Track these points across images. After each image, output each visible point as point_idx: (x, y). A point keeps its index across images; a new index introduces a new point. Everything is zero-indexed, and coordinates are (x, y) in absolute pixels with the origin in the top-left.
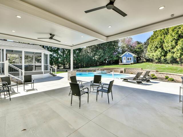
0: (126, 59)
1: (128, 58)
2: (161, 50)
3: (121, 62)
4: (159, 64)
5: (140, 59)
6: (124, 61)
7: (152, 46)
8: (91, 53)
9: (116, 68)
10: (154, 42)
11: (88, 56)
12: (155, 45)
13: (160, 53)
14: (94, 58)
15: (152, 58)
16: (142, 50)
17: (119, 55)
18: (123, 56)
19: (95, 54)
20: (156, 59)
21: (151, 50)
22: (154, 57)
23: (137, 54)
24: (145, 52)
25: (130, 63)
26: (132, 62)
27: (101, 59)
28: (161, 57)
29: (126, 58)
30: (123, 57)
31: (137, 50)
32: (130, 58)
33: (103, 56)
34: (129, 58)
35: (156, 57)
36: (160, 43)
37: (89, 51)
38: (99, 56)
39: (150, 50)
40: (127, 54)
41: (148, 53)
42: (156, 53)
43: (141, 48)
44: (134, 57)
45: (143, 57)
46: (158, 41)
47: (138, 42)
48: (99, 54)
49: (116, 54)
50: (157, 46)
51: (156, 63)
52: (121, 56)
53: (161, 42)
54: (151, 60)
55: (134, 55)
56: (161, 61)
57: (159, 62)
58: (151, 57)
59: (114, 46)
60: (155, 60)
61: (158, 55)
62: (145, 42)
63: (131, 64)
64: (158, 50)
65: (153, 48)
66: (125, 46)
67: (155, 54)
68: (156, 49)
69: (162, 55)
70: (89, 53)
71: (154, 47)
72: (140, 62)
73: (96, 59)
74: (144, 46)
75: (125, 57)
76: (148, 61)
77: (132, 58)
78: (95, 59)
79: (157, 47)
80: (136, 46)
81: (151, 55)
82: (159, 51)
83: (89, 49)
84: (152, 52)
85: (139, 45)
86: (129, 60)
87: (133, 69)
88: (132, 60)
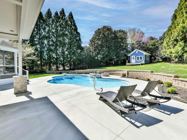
0: (136, 59)
1: (138, 58)
2: (183, 44)
3: (129, 62)
4: (180, 65)
5: (155, 59)
6: (133, 61)
7: (170, 39)
8: (94, 52)
9: (118, 70)
10: (172, 33)
11: (90, 55)
12: (174, 38)
13: (181, 48)
14: (96, 58)
15: (170, 56)
16: (157, 47)
17: (127, 53)
18: (131, 55)
19: (98, 53)
20: (176, 57)
21: (168, 46)
22: (172, 54)
23: (151, 52)
24: (160, 49)
25: (140, 64)
26: (143, 62)
27: (105, 59)
28: (183, 53)
30: (132, 56)
31: (151, 47)
32: (141, 57)
33: (107, 56)
35: (176, 54)
36: (181, 34)
37: (91, 50)
38: (103, 55)
39: (166, 45)
40: (137, 52)
41: (164, 50)
42: (175, 49)
43: (155, 45)
44: (146, 56)
45: (158, 56)
46: (178, 30)
47: (152, 38)
48: (103, 53)
49: (124, 53)
50: (178, 38)
51: (176, 63)
52: (129, 55)
53: (183, 32)
54: (168, 60)
55: (145, 53)
56: (183, 60)
57: (181, 61)
58: (168, 55)
59: (120, 43)
60: (174, 59)
61: (178, 52)
62: (160, 37)
63: (142, 64)
64: (178, 44)
65: (171, 43)
66: (134, 42)
67: (173, 50)
68: (175, 43)
69: (185, 52)
70: (91, 52)
71: (172, 40)
72: (154, 62)
74: (160, 42)
75: (135, 56)
76: (164, 61)
77: (143, 57)
78: (98, 59)
79: (176, 40)
80: (148, 43)
81: (168, 52)
82: (180, 46)
83: (92, 48)
84: (170, 48)
85: (153, 41)
86: (139, 60)
87: (140, 71)
88: (142, 60)
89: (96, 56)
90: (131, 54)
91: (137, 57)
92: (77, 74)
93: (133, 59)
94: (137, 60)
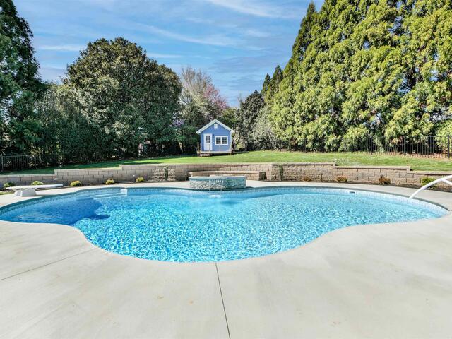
0: (213, 141)
1: (218, 139)
6: (208, 147)
8: (95, 108)
11: (83, 118)
14: (106, 129)
18: (203, 132)
19: (111, 118)
29: (213, 137)
30: (205, 135)
32: (224, 139)
34: (221, 137)
37: (82, 102)
38: (130, 123)
40: (216, 126)
48: (130, 117)
52: (198, 132)
70: (83, 108)
73: (118, 133)
75: (211, 135)
77: (229, 138)
78: (111, 134)
83: (83, 94)
86: (221, 144)
87: (306, 165)
88: (227, 144)
89: (103, 125)
90: (203, 129)
91: (215, 137)
92: (78, 185)
93: (208, 141)
94: (216, 144)
